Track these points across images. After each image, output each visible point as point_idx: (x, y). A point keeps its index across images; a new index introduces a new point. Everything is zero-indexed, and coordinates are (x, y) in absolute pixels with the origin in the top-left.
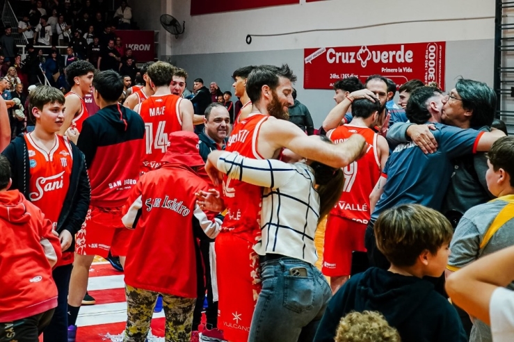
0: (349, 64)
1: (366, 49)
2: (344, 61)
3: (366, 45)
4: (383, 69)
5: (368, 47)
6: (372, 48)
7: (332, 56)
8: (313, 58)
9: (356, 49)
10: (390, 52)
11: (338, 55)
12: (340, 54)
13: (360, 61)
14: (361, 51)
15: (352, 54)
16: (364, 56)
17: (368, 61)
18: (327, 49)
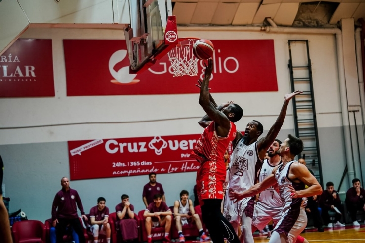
0: (139, 152)
1: (160, 139)
2: (131, 150)
3: (159, 135)
4: (183, 155)
5: (162, 137)
6: (167, 138)
7: (112, 146)
8: (83, 150)
9: (147, 140)
10: (190, 141)
11: (122, 145)
12: (125, 144)
13: (154, 150)
14: (154, 141)
15: (143, 144)
16: (158, 145)
17: (163, 149)
18: (105, 141)
